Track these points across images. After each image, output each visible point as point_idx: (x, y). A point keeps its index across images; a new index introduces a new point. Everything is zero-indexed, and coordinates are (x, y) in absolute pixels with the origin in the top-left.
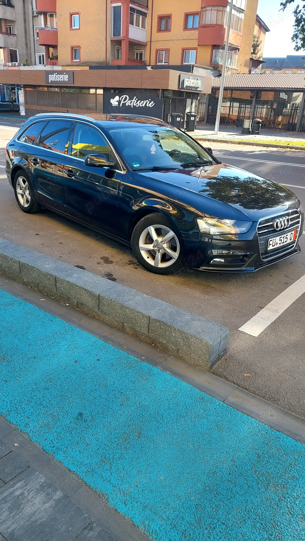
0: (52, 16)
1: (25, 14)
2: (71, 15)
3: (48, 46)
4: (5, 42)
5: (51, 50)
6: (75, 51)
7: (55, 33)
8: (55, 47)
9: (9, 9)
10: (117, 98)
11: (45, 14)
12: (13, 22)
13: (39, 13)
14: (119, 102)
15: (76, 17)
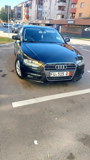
0: (76, 4)
1: (69, 4)
2: (81, 3)
3: (73, 13)
4: (61, 13)
5: (74, 14)
6: (80, 14)
7: (76, 9)
8: (75, 13)
9: (64, 3)
10: (87, 28)
11: (74, 4)
12: (65, 7)
13: (73, 4)
14: (87, 30)
15: (83, 4)
